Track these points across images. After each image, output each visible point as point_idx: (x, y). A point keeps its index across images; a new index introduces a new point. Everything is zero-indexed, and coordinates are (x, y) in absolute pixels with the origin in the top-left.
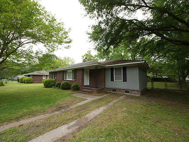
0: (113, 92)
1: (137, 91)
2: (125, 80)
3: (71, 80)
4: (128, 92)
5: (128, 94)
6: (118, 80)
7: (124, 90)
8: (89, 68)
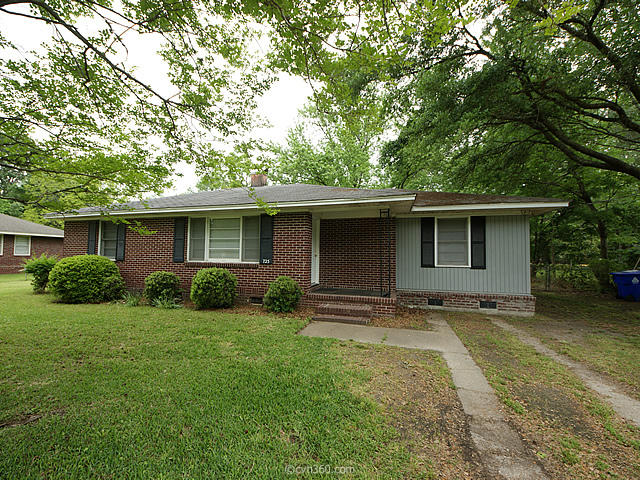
0: (431, 307)
1: (527, 299)
2: (479, 264)
3: (237, 261)
4: (493, 306)
5: (495, 311)
6: (451, 262)
7: (477, 297)
8: (322, 213)
